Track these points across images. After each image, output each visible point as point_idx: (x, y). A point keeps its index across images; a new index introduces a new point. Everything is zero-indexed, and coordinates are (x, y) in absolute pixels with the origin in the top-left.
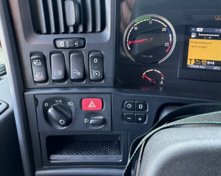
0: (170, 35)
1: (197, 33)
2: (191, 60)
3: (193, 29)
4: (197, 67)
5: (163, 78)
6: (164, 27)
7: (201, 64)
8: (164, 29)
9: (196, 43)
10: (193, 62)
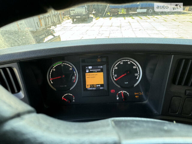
0: (75, 72)
1: (89, 69)
2: (88, 85)
3: (87, 68)
4: (92, 89)
5: (74, 98)
6: (71, 68)
7: (94, 87)
8: (71, 69)
9: (89, 75)
10: (89, 86)
